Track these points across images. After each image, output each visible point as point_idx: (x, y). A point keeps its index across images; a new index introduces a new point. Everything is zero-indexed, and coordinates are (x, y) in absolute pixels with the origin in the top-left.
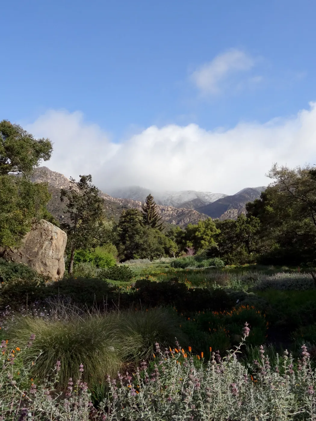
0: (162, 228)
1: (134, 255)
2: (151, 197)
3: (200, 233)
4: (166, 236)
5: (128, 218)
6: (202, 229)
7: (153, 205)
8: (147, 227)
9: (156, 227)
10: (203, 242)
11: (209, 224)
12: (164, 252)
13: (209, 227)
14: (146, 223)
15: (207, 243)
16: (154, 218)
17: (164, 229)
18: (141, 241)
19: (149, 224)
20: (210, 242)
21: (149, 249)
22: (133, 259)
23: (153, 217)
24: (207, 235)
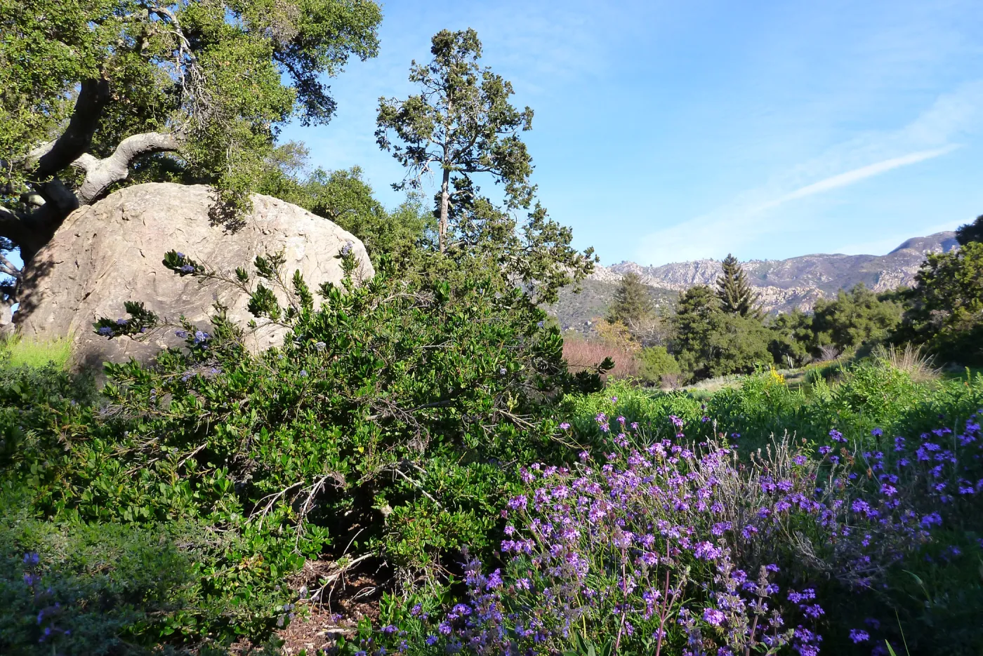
0: (761, 315)
1: (712, 370)
2: (732, 260)
3: (842, 315)
4: (771, 328)
5: (690, 304)
6: (848, 307)
7: (737, 274)
8: (732, 315)
9: (750, 314)
10: (852, 331)
11: (861, 293)
12: (772, 359)
13: (861, 300)
14: (727, 309)
15: (862, 333)
16: (742, 300)
17: (765, 316)
18: (724, 343)
19: (734, 310)
20: (868, 330)
21: (741, 356)
22: (710, 377)
23: (741, 296)
24: (859, 316)
